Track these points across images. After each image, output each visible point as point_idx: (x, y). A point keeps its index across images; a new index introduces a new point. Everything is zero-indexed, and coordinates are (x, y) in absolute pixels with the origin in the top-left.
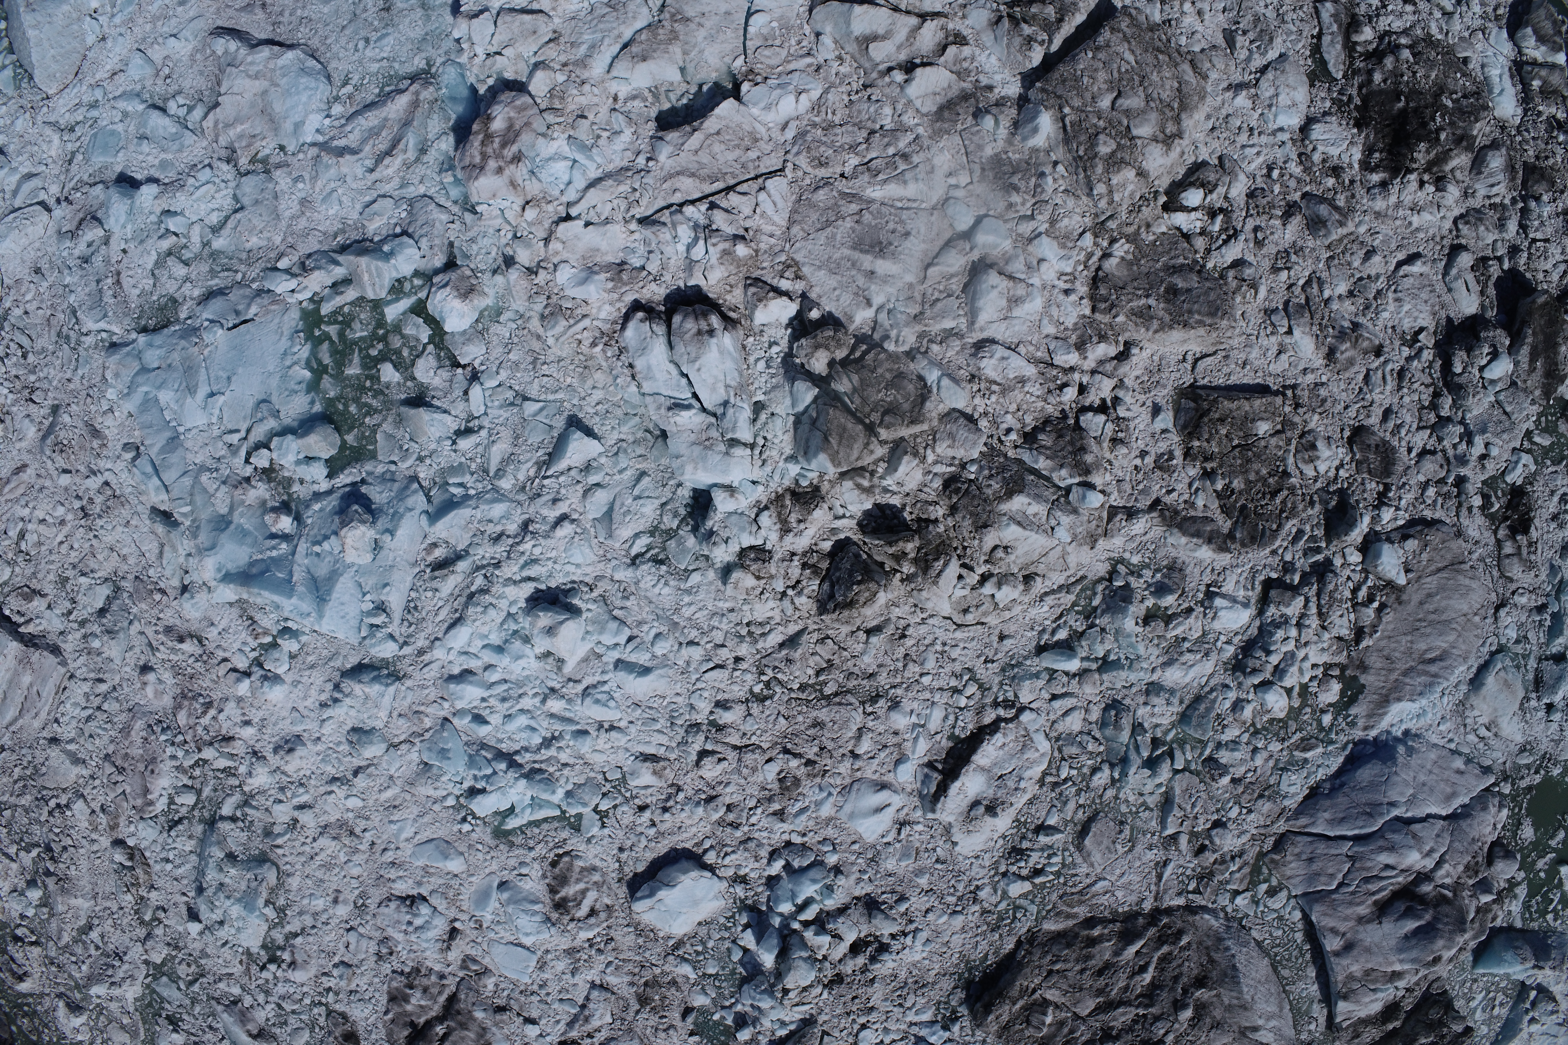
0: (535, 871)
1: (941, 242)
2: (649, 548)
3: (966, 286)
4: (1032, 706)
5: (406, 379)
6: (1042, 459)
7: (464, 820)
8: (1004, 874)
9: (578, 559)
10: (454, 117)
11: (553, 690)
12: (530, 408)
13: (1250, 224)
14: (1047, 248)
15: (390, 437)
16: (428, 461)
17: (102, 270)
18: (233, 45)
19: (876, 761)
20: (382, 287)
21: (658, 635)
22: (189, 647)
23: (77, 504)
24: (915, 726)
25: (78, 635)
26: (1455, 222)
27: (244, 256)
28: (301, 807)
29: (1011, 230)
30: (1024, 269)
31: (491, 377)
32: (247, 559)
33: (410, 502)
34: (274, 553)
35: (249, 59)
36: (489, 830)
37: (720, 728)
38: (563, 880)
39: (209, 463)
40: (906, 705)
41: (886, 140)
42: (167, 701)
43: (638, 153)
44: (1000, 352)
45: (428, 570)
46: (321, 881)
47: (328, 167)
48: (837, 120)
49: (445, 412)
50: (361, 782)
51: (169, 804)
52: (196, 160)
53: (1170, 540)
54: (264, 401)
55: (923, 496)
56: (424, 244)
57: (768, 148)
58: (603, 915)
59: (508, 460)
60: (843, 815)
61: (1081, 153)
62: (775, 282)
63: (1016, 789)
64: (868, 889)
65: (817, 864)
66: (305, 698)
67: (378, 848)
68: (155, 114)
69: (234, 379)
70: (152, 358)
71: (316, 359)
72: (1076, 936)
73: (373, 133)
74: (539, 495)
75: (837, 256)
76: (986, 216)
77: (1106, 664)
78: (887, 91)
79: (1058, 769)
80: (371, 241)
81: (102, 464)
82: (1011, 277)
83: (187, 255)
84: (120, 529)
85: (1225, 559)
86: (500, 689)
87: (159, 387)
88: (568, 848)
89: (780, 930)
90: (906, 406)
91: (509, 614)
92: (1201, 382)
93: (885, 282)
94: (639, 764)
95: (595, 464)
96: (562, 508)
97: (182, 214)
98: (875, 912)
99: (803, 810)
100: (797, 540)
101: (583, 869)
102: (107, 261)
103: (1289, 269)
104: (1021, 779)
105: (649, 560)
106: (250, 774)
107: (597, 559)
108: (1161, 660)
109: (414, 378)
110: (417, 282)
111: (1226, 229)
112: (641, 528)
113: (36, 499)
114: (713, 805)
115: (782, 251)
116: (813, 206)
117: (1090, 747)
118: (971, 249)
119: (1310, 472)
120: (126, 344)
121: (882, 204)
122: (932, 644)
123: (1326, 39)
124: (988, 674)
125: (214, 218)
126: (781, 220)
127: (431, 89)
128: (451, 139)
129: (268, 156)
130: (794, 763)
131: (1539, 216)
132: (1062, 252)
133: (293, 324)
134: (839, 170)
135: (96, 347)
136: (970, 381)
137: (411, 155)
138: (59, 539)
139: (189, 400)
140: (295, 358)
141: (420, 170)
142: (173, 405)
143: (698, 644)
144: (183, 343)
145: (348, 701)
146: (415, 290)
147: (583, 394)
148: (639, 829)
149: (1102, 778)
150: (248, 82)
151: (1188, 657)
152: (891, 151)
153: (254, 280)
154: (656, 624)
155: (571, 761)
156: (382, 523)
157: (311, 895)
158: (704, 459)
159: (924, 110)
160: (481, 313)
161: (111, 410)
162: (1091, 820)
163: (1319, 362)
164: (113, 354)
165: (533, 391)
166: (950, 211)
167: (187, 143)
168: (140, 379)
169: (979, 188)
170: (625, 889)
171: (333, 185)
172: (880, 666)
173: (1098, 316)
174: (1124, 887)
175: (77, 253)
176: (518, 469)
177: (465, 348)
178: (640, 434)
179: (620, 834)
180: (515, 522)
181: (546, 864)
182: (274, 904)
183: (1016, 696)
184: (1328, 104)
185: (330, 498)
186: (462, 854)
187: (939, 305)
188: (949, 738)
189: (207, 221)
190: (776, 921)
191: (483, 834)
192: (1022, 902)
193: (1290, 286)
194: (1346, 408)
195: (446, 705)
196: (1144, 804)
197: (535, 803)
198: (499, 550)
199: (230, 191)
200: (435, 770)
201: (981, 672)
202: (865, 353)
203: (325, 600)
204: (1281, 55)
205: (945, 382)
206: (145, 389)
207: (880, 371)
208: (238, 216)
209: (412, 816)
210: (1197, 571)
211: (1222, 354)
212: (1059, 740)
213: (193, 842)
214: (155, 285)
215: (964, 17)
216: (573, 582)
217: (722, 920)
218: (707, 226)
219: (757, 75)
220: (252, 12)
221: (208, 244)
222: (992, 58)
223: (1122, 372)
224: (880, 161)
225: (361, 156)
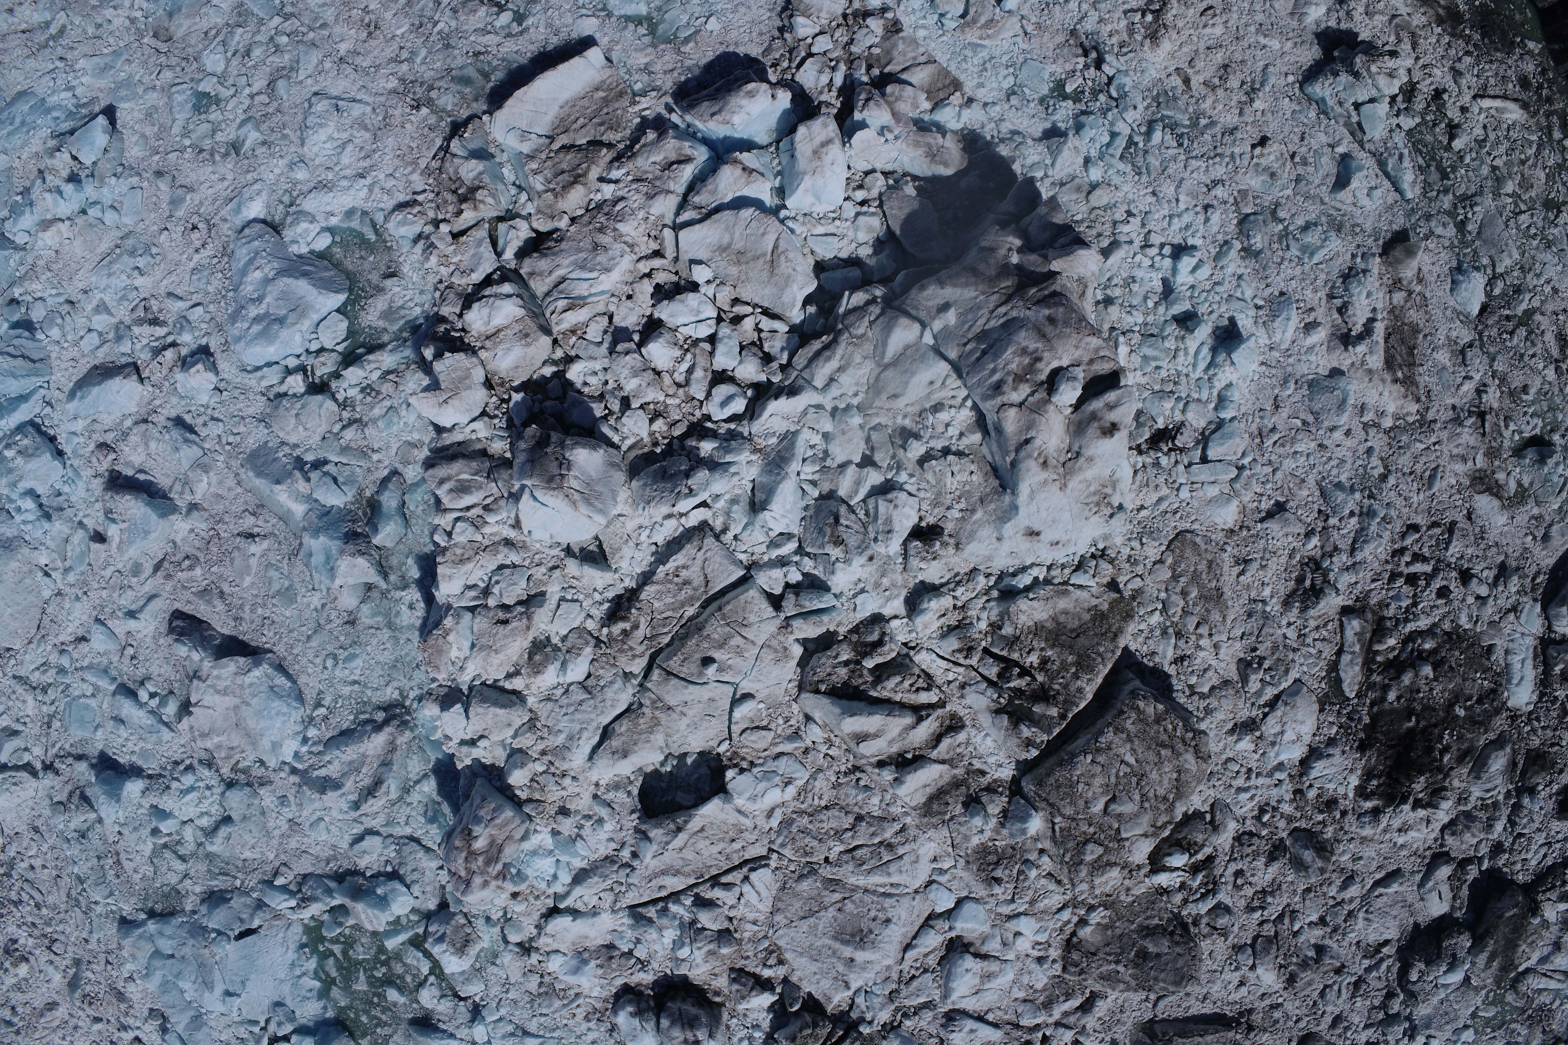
1: (922, 920)
3: (942, 958)
5: (412, 1002)
10: (433, 758)
12: (531, 1042)
13: (1233, 867)
14: (1025, 924)
17: (101, 848)
18: (196, 656)
26: (1443, 829)
27: (240, 864)
29: (990, 911)
30: (999, 947)
31: (491, 1014)
35: (215, 672)
39: (234, 1042)
41: (872, 829)
43: (623, 845)
44: (970, 1024)
48: (823, 802)
49: (452, 1036)
52: (177, 757)
54: (278, 1004)
56: (416, 890)
61: (1067, 859)
62: (758, 970)
68: (128, 702)
69: (247, 984)
70: (165, 946)
73: (354, 768)
75: (819, 943)
76: (967, 897)
78: (876, 777)
80: (363, 874)
82: (986, 957)
83: (182, 851)
87: (178, 975)
92: (1160, 1018)
93: (864, 969)
97: (171, 814)
102: (104, 840)
103: (1263, 908)
109: (418, 1002)
110: (413, 918)
111: (1208, 883)
115: (765, 937)
116: (796, 895)
118: (950, 928)
120: (138, 926)
121: (866, 891)
123: (1346, 658)
125: (205, 822)
126: (765, 907)
127: (407, 733)
128: (433, 781)
129: (249, 768)
131: (1531, 812)
132: (1040, 926)
133: (297, 938)
134: (823, 857)
135: (107, 918)
137: (394, 795)
139: (208, 993)
140: (304, 969)
141: (405, 810)
142: (192, 992)
144: (194, 941)
146: (411, 925)
150: (218, 697)
152: (877, 840)
153: (252, 891)
159: (913, 804)
160: (478, 956)
161: (132, 979)
163: (1278, 986)
165: (532, 1028)
166: (932, 896)
167: (165, 737)
168: (157, 963)
169: (962, 872)
171: (319, 814)
173: (1068, 978)
175: (72, 827)
177: (466, 986)
184: (1335, 729)
187: (915, 983)
189: (198, 824)
193: (1261, 924)
194: (1296, 1022)
199: (216, 799)
204: (1297, 681)
206: (163, 973)
208: (229, 828)
214: (155, 874)
215: (962, 697)
218: (694, 922)
219: (744, 759)
220: (209, 602)
221: (200, 845)
222: (989, 739)
223: (1083, 1022)
224: (864, 850)
225: (344, 790)
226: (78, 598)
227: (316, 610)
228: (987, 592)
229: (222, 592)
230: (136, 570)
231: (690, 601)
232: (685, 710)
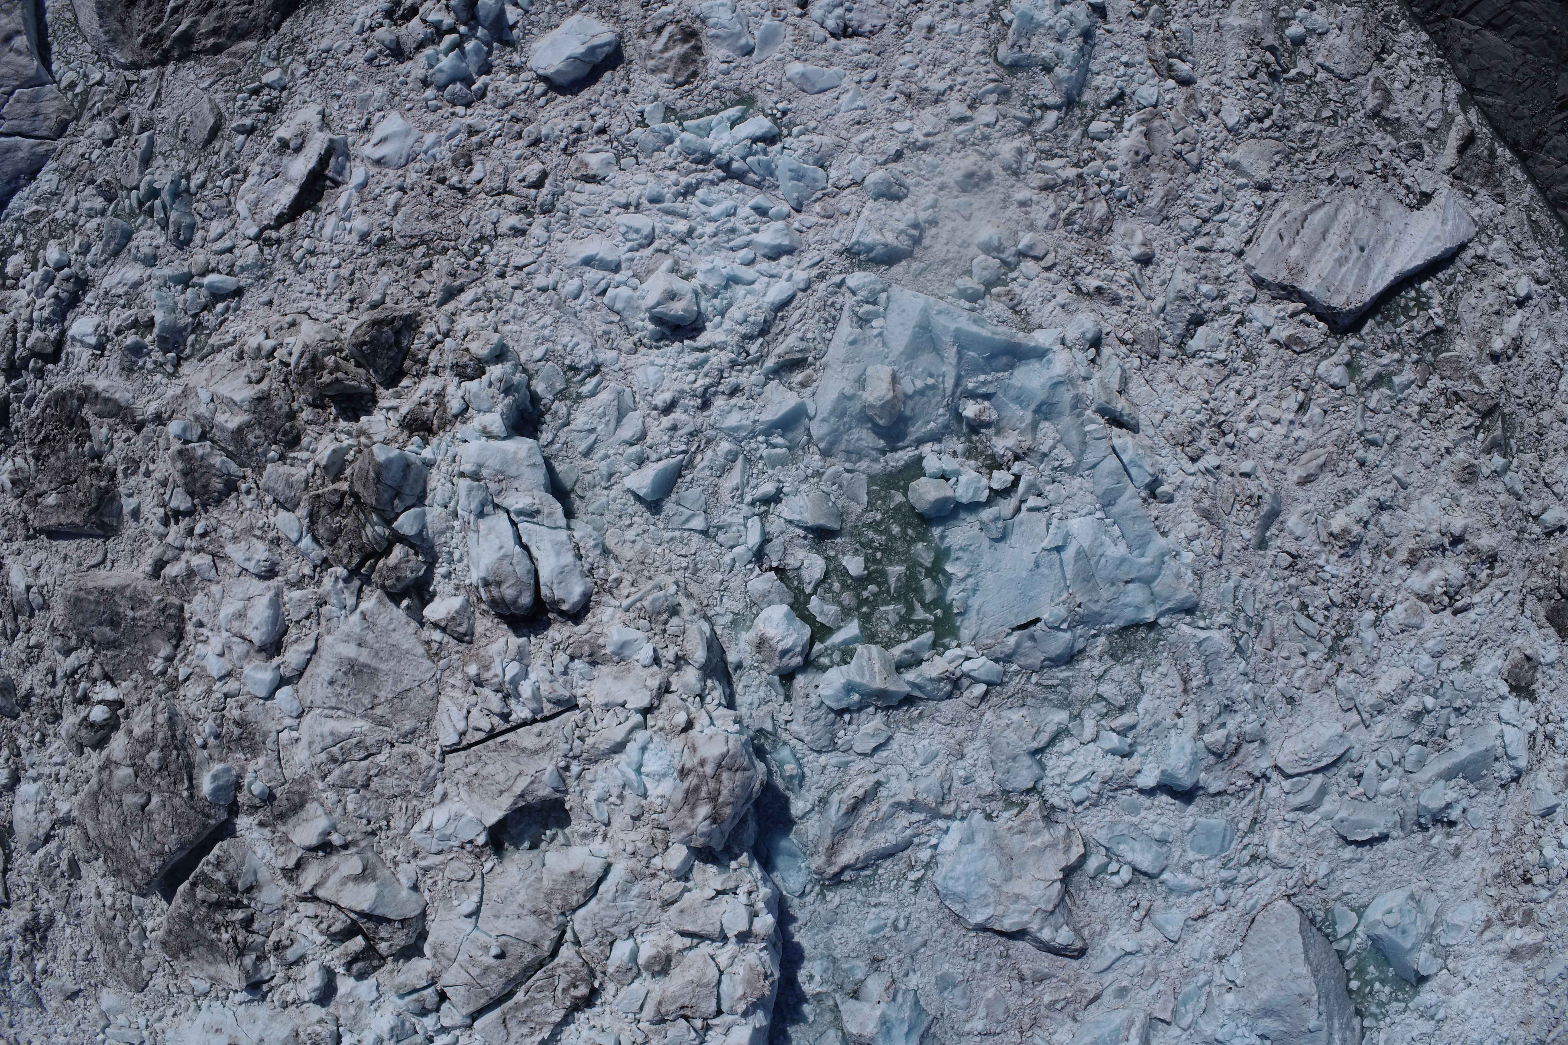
0: (715, 66)
1: (305, 675)
2: (582, 382)
3: (285, 633)
4: (248, 242)
5: (835, 558)
6: (218, 465)
7: (784, 113)
8: (284, 88)
9: (651, 370)
10: (792, 836)
11: (684, 242)
12: (698, 523)
14: (215, 666)
15: (854, 498)
16: (809, 471)
17: (1205, 696)
18: (1048, 935)
19: (384, 185)
20: (861, 656)
21: (577, 297)
22: (1091, 283)
23: (1230, 438)
24: (348, 219)
25: (1230, 298)
27: (1029, 701)
28: (962, 120)
29: (244, 685)
30: (234, 647)
31: (741, 555)
32: (1016, 372)
33: (825, 429)
34: (982, 378)
35: (1026, 918)
36: (759, 104)
37: (522, 210)
38: (685, 59)
39: (1065, 478)
40: (354, 238)
41: (352, 778)
42: (1120, 227)
43: (579, 776)
44: (251, 566)
45: (810, 359)
46: (946, 48)
47: (928, 790)
48: (399, 801)
49: (791, 522)
50: (893, 146)
51: (1122, 121)
52: (1094, 811)
53: (129, 396)
54: (998, 541)
55: (317, 428)
56: (815, 701)
57: (458, 776)
58: (649, 28)
59: (724, 470)
60: (416, 133)
61: (176, 753)
62: (447, 638)
63: (263, 165)
64: (400, 68)
65: (442, 88)
66: (954, 230)
67: (880, 82)
68: (1145, 866)
69: (1032, 565)
70: (1135, 594)
71: (939, 584)
72: (229, 37)
73: (878, 825)
74: (691, 434)
75: (392, 663)
76: (266, 699)
77: (185, 281)
78: (351, 827)
79: (232, 186)
80: (876, 708)
81: (1201, 482)
82: (243, 638)
83: (1100, 707)
84: (1177, 410)
85: (88, 380)
86: (738, 241)
87: (1123, 561)
88: (680, 90)
89: (478, 23)
90: (324, 512)
91: (723, 316)
92: (100, 541)
93: (349, 636)
94: (601, 173)
95: (633, 464)
96: (667, 421)
97: (1107, 752)
98: (393, 46)
99: (451, 136)
100: (430, 387)
101: (664, 70)
102: (1200, 706)
103: (29, 647)
104: (260, 174)
105: (582, 369)
106: (1020, 152)
107: (634, 371)
108: (142, 288)
109: (826, 558)
110: (825, 661)
111: (74, 683)
112: (589, 401)
113: (1284, 447)
114: (533, 137)
115: (443, 670)
116: (415, 715)
117: (204, 206)
118: (279, 667)
119: (19, 460)
120: (1170, 611)
121: (354, 714)
122: (328, 295)
124: (283, 269)
125: (1067, 744)
126: (445, 702)
127: (813, 867)
128: (793, 811)
129: (1006, 810)
130: (454, 180)
132: (204, 663)
133: (966, 623)
134: (395, 749)
135: (1211, 611)
136: (278, 539)
137: (835, 798)
138: (1255, 402)
139: (1086, 545)
140: (962, 586)
141: (826, 781)
142: (1107, 540)
143: (539, 289)
144: (1096, 608)
145: (902, 226)
146: (827, 652)
147: (645, 536)
148: (607, 111)
149: (197, 179)
150: (1026, 891)
151: (120, 291)
152: (346, 766)
153: (1017, 673)
154: (578, 308)
155: (667, 173)
156: (855, 407)
157: (959, 34)
158: (505, 462)
159: (316, 805)
160: (752, 624)
161: (1190, 540)
162: (209, 141)
164: (1184, 600)
165: (696, 540)
166: (296, 704)
167: (1105, 831)
168: (1150, 571)
169: (272, 726)
170: (626, 55)
171: (925, 771)
172: (375, 273)
173: (177, 601)
174: (187, 83)
175: (1239, 718)
176: (712, 460)
177: (767, 587)
178: (589, 494)
179: (625, 107)
180: (718, 408)
181: (703, 74)
182: (1004, 24)
183: (261, 251)
185: (918, 435)
186: (789, 80)
187: (304, 613)
188: (320, 209)
189: (1076, 742)
190: (480, 32)
191: (766, 100)
192: (271, 64)
193: (29, 630)
195: (796, 225)
196: (165, 158)
197: (707, 130)
198: (732, 379)
199: (1049, 773)
200: (811, 159)
201: (288, 270)
202: (361, 564)
203: (921, 327)
204: (34, 852)
205: (294, 536)
206: (1143, 560)
207: (346, 546)
208: (1035, 745)
209: (841, 114)
210: (110, 369)
211: (84, 568)
212: (229, 211)
213: (1095, 83)
214: (1139, 675)
215: (284, 897)
216: (658, 348)
217: (535, 31)
218: (506, 697)
219: (471, 852)
220: (1035, 972)
221: (1074, 717)
222: (259, 854)
223: (161, 549)
224: (357, 757)
225: (892, 801)
226: (1197, 961)
227: (915, 971)
228: (272, 988)
229: (1022, 979)
230: (1122, 992)
231: (518, 1007)
232: (520, 911)
